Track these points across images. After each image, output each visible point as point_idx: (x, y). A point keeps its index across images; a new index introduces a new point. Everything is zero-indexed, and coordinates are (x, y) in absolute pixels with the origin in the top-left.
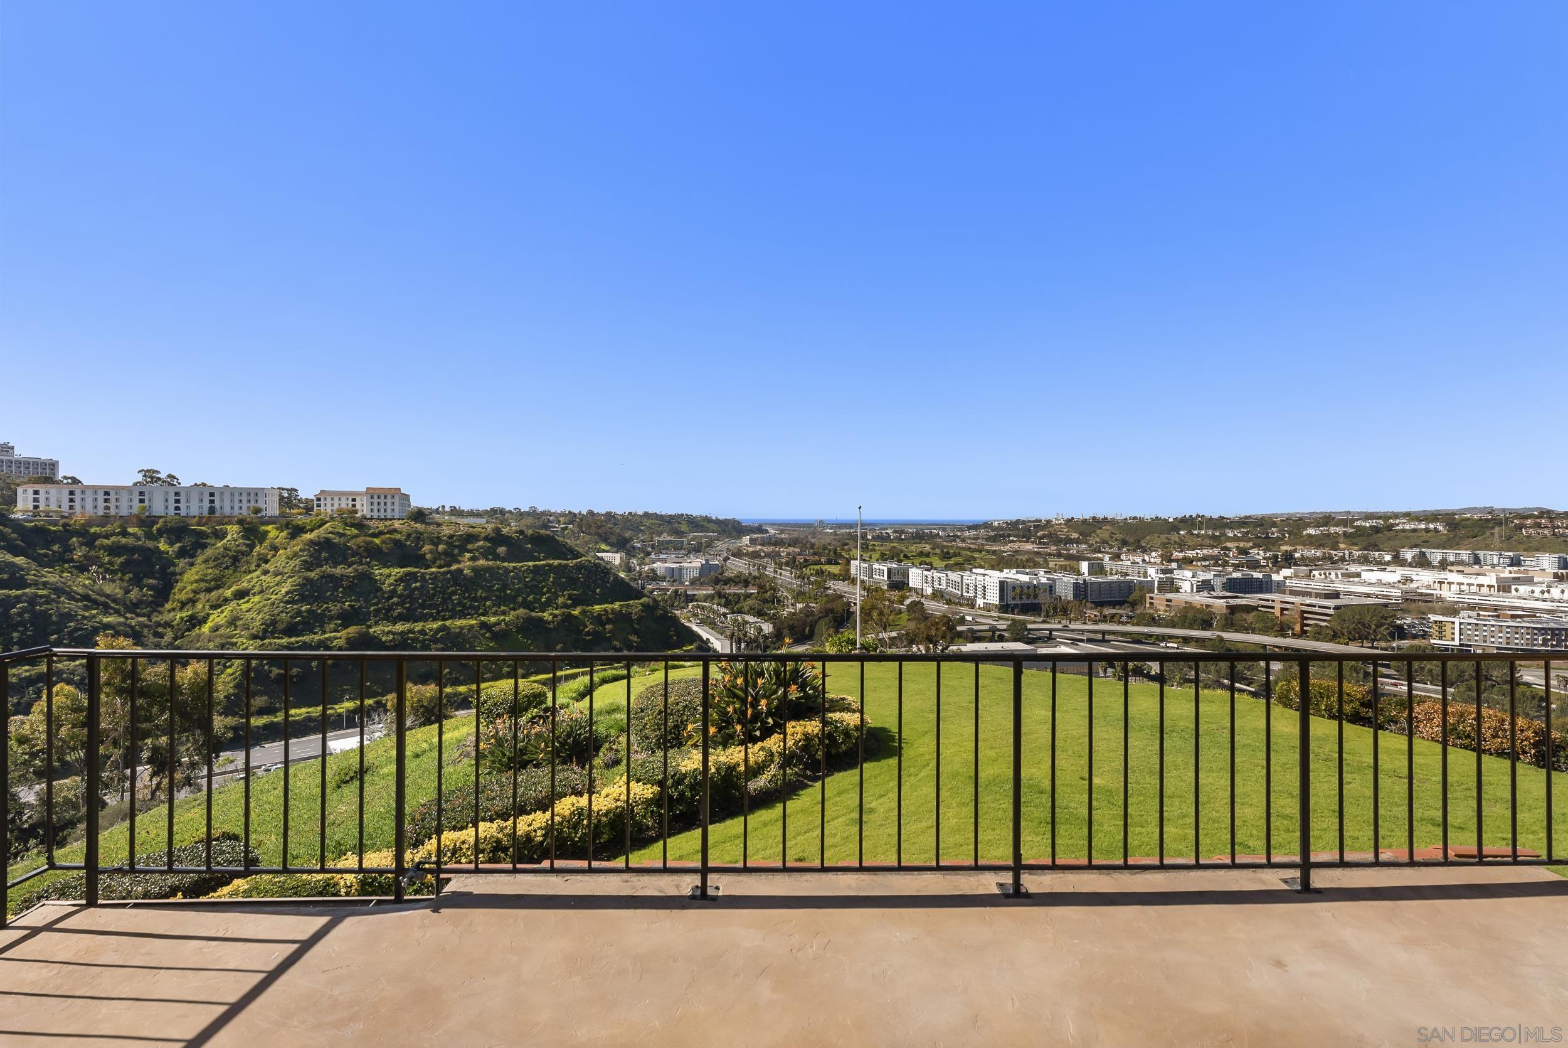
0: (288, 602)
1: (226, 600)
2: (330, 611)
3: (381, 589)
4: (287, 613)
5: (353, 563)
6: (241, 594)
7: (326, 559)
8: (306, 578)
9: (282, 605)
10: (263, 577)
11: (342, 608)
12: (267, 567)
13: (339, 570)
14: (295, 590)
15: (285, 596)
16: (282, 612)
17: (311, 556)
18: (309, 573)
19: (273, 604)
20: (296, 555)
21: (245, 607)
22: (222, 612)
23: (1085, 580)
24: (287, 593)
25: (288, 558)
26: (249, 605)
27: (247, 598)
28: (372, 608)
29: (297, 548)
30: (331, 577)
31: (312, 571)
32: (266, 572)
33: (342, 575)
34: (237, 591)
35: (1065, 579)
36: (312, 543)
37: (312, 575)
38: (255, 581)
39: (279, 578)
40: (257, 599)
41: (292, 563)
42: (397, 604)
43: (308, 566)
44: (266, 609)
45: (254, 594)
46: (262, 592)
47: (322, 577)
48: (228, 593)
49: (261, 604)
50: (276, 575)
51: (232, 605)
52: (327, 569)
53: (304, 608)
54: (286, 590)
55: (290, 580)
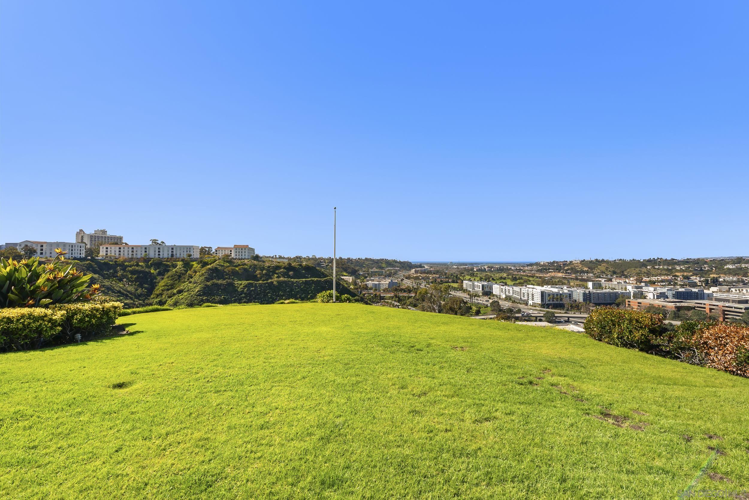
0: (198, 295)
1: (174, 294)
2: (215, 300)
3: (237, 290)
4: (197, 300)
5: (226, 278)
6: (180, 292)
7: (215, 277)
8: (206, 285)
9: (195, 296)
10: (189, 284)
11: (220, 299)
12: (191, 280)
13: (220, 282)
14: (201, 290)
15: (197, 293)
16: (195, 300)
17: (209, 275)
18: (207, 283)
19: (192, 296)
20: (203, 275)
21: (181, 297)
22: (172, 299)
23: (589, 292)
24: (198, 291)
25: (200, 276)
26: (182, 296)
27: (182, 293)
28: (233, 299)
29: (203, 272)
30: (217, 284)
31: (209, 282)
32: (190, 282)
33: (221, 284)
34: (178, 290)
35: (578, 291)
36: (209, 269)
37: (208, 283)
38: (186, 286)
39: (195, 285)
40: (186, 294)
41: (201, 278)
42: (244, 297)
43: (207, 279)
44: (189, 298)
45: (185, 292)
46: (188, 291)
47: (213, 285)
48: (175, 291)
49: (187, 296)
50: (194, 283)
51: (176, 296)
52: (215, 281)
53: (204, 298)
54: (197, 290)
55: (200, 286)
